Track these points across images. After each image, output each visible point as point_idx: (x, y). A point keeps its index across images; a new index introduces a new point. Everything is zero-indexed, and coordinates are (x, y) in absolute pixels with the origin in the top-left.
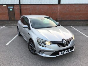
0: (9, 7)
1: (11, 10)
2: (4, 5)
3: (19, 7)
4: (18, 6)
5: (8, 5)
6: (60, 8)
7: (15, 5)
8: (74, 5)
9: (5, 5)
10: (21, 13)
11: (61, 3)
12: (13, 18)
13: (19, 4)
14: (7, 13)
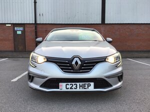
0: (16, 28)
2: (7, 25)
3: (34, 28)
5: (15, 25)
6: (104, 31)
8: (129, 25)
9: (10, 25)
11: (106, 23)
12: (21, 48)
13: (34, 22)
14: (12, 38)
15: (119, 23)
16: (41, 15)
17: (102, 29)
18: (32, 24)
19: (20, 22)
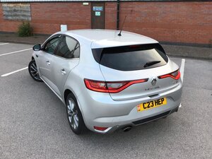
1: (98, 14)
4: (114, 4)
7: (108, 4)
10: (118, 22)
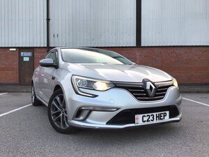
0: (22, 53)
1: (26, 59)
2: (11, 49)
4: (43, 50)
5: (20, 49)
6: (141, 56)
7: (38, 50)
8: (174, 49)
9: (15, 49)
11: (142, 45)
12: (28, 79)
13: (46, 46)
14: (17, 67)
15: (161, 45)
16: (56, 36)
17: (137, 54)
18: (44, 47)
19: (28, 46)
